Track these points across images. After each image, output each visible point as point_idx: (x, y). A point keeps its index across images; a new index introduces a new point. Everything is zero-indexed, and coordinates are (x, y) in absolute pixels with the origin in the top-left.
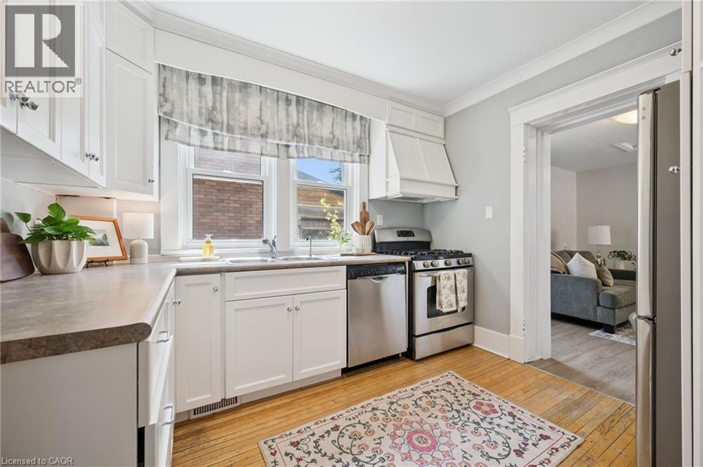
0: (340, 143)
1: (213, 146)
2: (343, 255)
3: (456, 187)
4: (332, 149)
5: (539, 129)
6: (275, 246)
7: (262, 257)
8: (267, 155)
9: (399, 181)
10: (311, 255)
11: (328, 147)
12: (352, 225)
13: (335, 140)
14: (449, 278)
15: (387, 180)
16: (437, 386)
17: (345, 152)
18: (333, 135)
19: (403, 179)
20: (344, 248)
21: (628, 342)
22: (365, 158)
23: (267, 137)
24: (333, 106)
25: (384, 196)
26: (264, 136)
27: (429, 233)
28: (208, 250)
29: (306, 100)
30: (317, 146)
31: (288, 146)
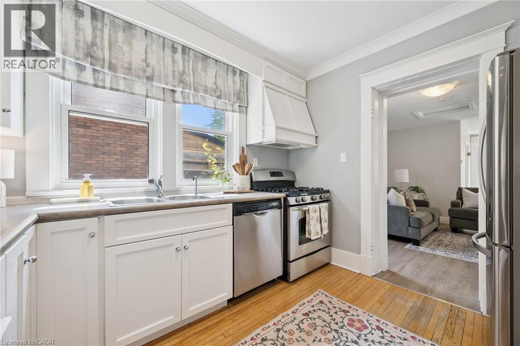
0: (223, 94)
1: (92, 82)
2: (225, 193)
3: (316, 137)
4: (216, 98)
5: (381, 93)
6: (161, 185)
7: (148, 196)
8: (153, 98)
9: (275, 128)
10: (196, 194)
11: (212, 96)
12: (233, 166)
13: (218, 90)
14: (316, 211)
15: (264, 128)
16: (313, 306)
17: (227, 102)
18: (216, 85)
19: (278, 128)
20: (226, 186)
21: (431, 252)
22: (244, 108)
23: (152, 80)
24: (216, 60)
25: (260, 142)
26: (150, 79)
27: (293, 174)
28: (86, 190)
29: (191, 50)
30: (202, 94)
31: (173, 91)
